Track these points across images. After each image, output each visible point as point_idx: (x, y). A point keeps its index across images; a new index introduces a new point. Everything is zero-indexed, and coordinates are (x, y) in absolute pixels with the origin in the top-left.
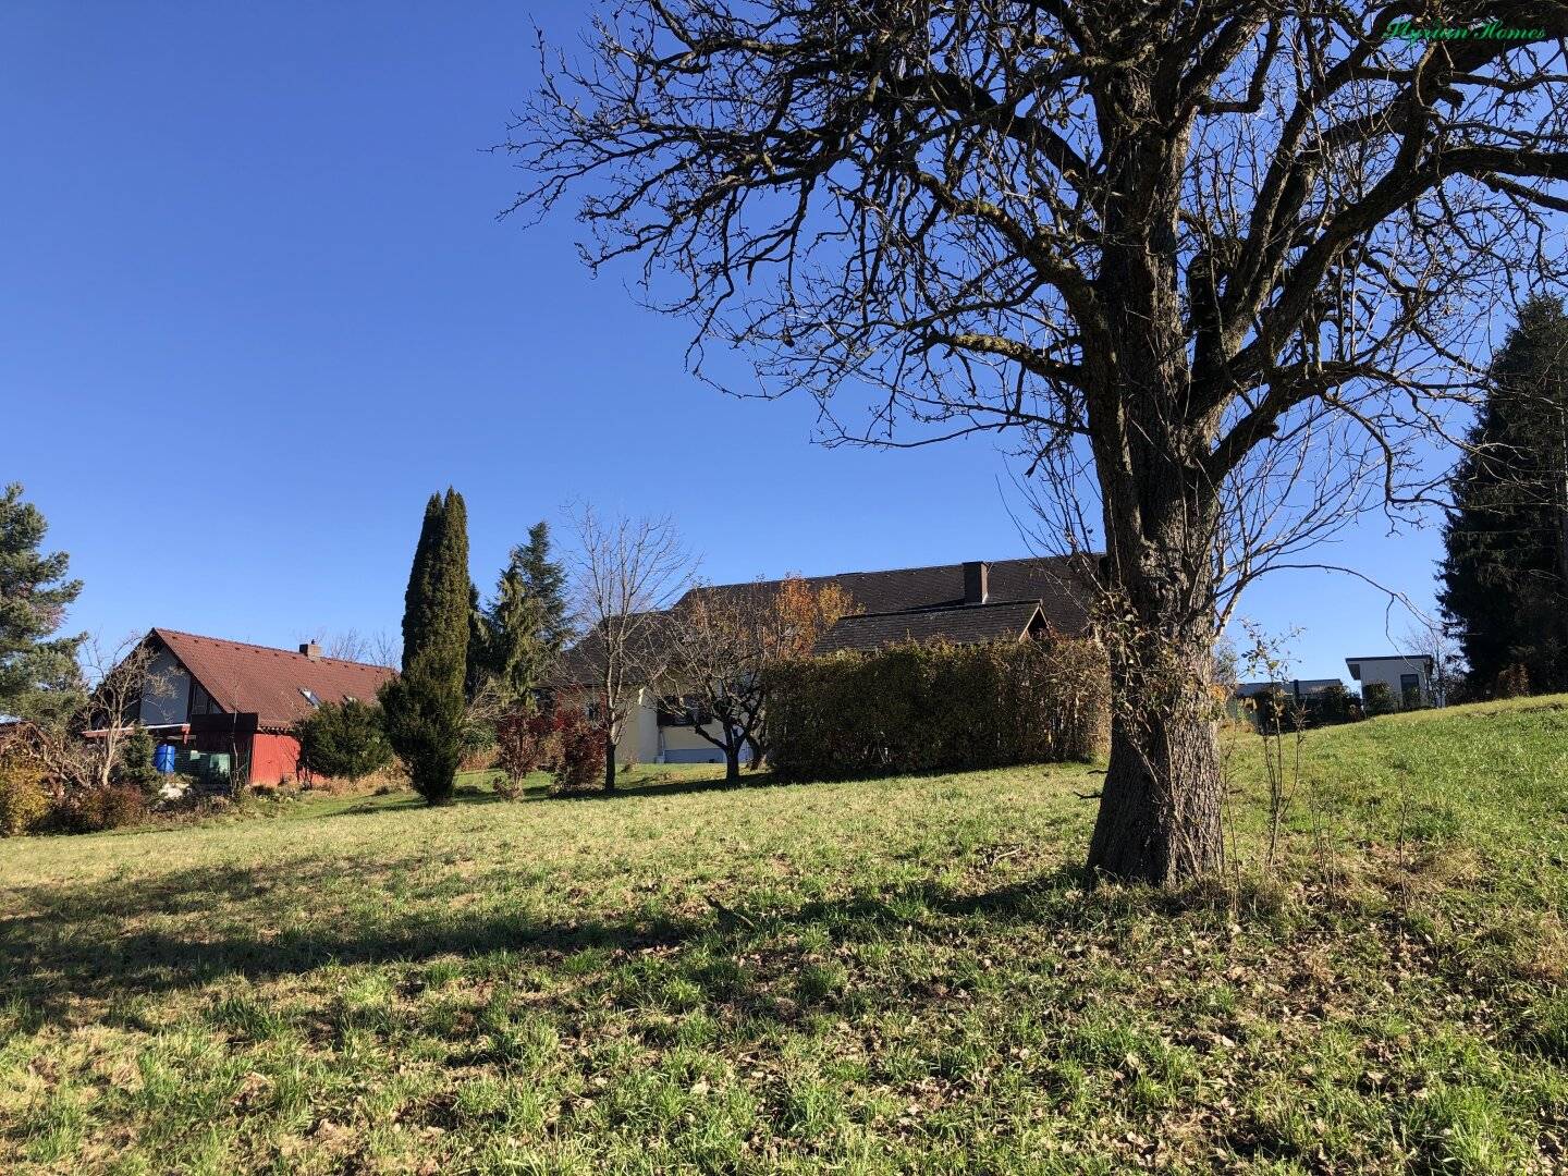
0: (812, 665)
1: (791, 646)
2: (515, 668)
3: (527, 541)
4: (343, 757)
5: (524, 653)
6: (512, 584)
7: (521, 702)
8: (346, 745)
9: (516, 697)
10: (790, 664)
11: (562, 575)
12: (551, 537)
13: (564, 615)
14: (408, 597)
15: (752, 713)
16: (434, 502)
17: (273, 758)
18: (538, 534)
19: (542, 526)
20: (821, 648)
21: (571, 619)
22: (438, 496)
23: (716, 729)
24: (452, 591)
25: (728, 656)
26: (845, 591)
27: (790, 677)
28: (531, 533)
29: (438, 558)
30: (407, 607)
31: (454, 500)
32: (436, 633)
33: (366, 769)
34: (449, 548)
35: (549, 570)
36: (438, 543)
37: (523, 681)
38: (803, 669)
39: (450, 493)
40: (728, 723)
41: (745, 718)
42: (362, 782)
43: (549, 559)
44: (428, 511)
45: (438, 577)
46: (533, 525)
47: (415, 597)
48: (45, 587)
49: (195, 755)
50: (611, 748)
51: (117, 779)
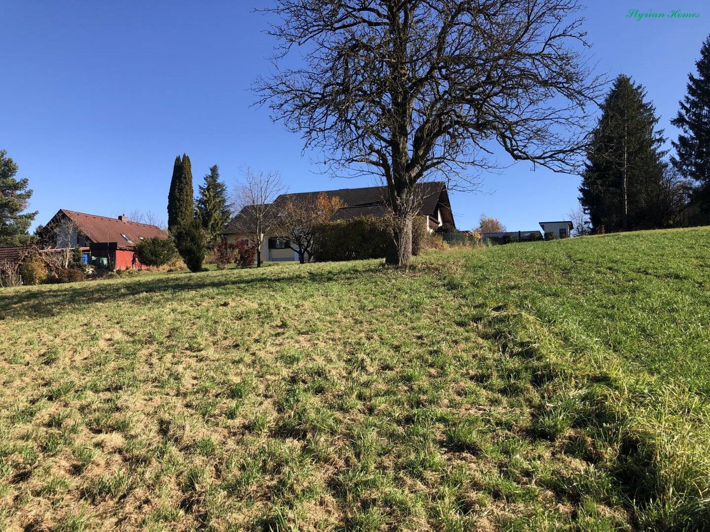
0: (329, 225)
1: (321, 217)
2: (212, 225)
3: (210, 173)
4: (154, 258)
5: (215, 220)
6: (209, 192)
7: (215, 239)
8: (155, 254)
9: (212, 237)
10: (322, 224)
11: (224, 187)
12: (219, 172)
13: (225, 204)
14: (169, 197)
15: (309, 242)
16: (178, 159)
17: (123, 260)
18: (214, 170)
19: (215, 167)
20: (332, 219)
21: (228, 206)
22: (179, 157)
23: (296, 246)
24: (187, 195)
25: (300, 222)
26: (341, 198)
27: (322, 229)
28: (211, 169)
29: (181, 182)
30: (169, 202)
31: (186, 158)
32: (181, 212)
33: (162, 263)
34: (185, 178)
35: (219, 185)
36: (180, 177)
37: (215, 231)
38: (326, 226)
39: (184, 156)
40: (300, 245)
41: (306, 244)
42: (161, 267)
43: (219, 181)
44: (175, 163)
45: (181, 190)
46: (212, 166)
47: (172, 197)
48: (18, 192)
49: (94, 258)
50: (259, 253)
51: (71, 266)
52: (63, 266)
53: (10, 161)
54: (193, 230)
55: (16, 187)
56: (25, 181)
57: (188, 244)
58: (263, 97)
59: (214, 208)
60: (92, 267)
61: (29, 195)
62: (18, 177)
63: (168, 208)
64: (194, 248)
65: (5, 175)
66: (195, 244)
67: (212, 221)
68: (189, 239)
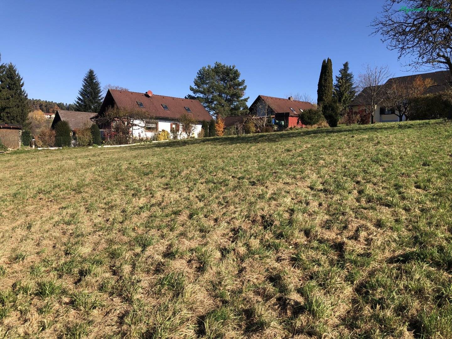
0: (421, 98)
1: (416, 93)
2: (344, 101)
3: (343, 68)
4: (310, 121)
5: (346, 97)
6: (342, 80)
7: (345, 109)
8: (310, 118)
9: (343, 108)
10: (415, 97)
11: (352, 76)
12: (349, 66)
13: (352, 87)
14: (319, 85)
15: (406, 109)
16: (324, 61)
17: (293, 122)
18: (346, 65)
19: (347, 63)
20: (425, 93)
21: (354, 88)
22: (325, 60)
23: (397, 112)
24: (329, 83)
25: (401, 96)
26: (432, 79)
27: (416, 100)
28: (344, 65)
29: (325, 75)
30: (318, 88)
31: (329, 60)
32: (326, 93)
33: (314, 124)
34: (328, 73)
35: (349, 75)
36: (325, 72)
37: (345, 104)
38: (418, 99)
39: (328, 59)
40: (400, 111)
41: (404, 110)
42: (313, 126)
43: (348, 72)
44: (323, 64)
45: (326, 80)
46: (344, 63)
47: (320, 85)
48: (240, 87)
49: (277, 121)
50: (372, 117)
51: (267, 125)
52: (263, 126)
53: (237, 71)
54: (333, 104)
55: (240, 84)
56: (243, 81)
57: (329, 112)
58: (378, 29)
59: (345, 90)
60: (276, 126)
61: (245, 88)
62: (240, 79)
63: (318, 91)
64: (333, 114)
65: (234, 79)
66: (334, 112)
67: (344, 98)
68: (330, 109)
